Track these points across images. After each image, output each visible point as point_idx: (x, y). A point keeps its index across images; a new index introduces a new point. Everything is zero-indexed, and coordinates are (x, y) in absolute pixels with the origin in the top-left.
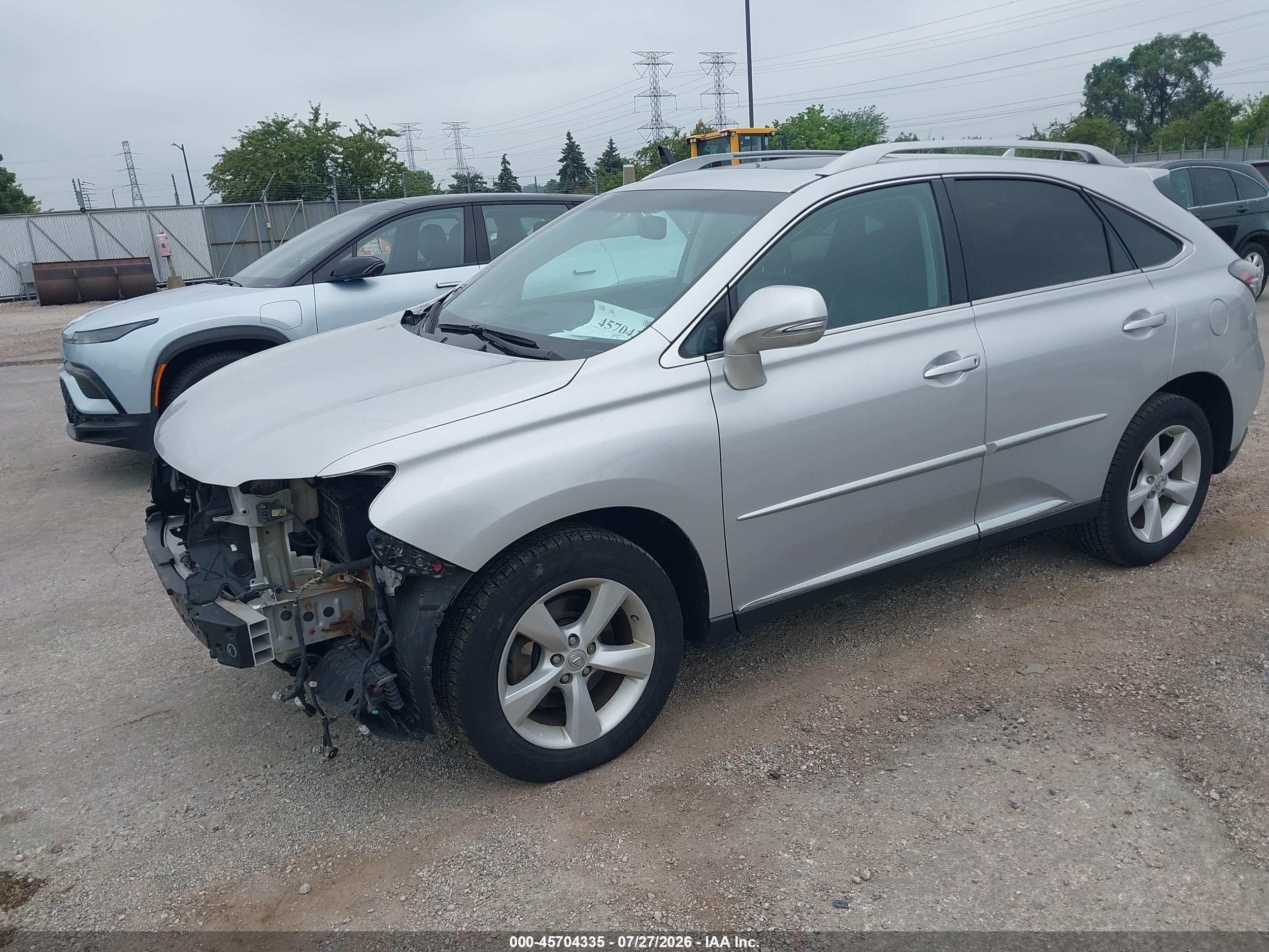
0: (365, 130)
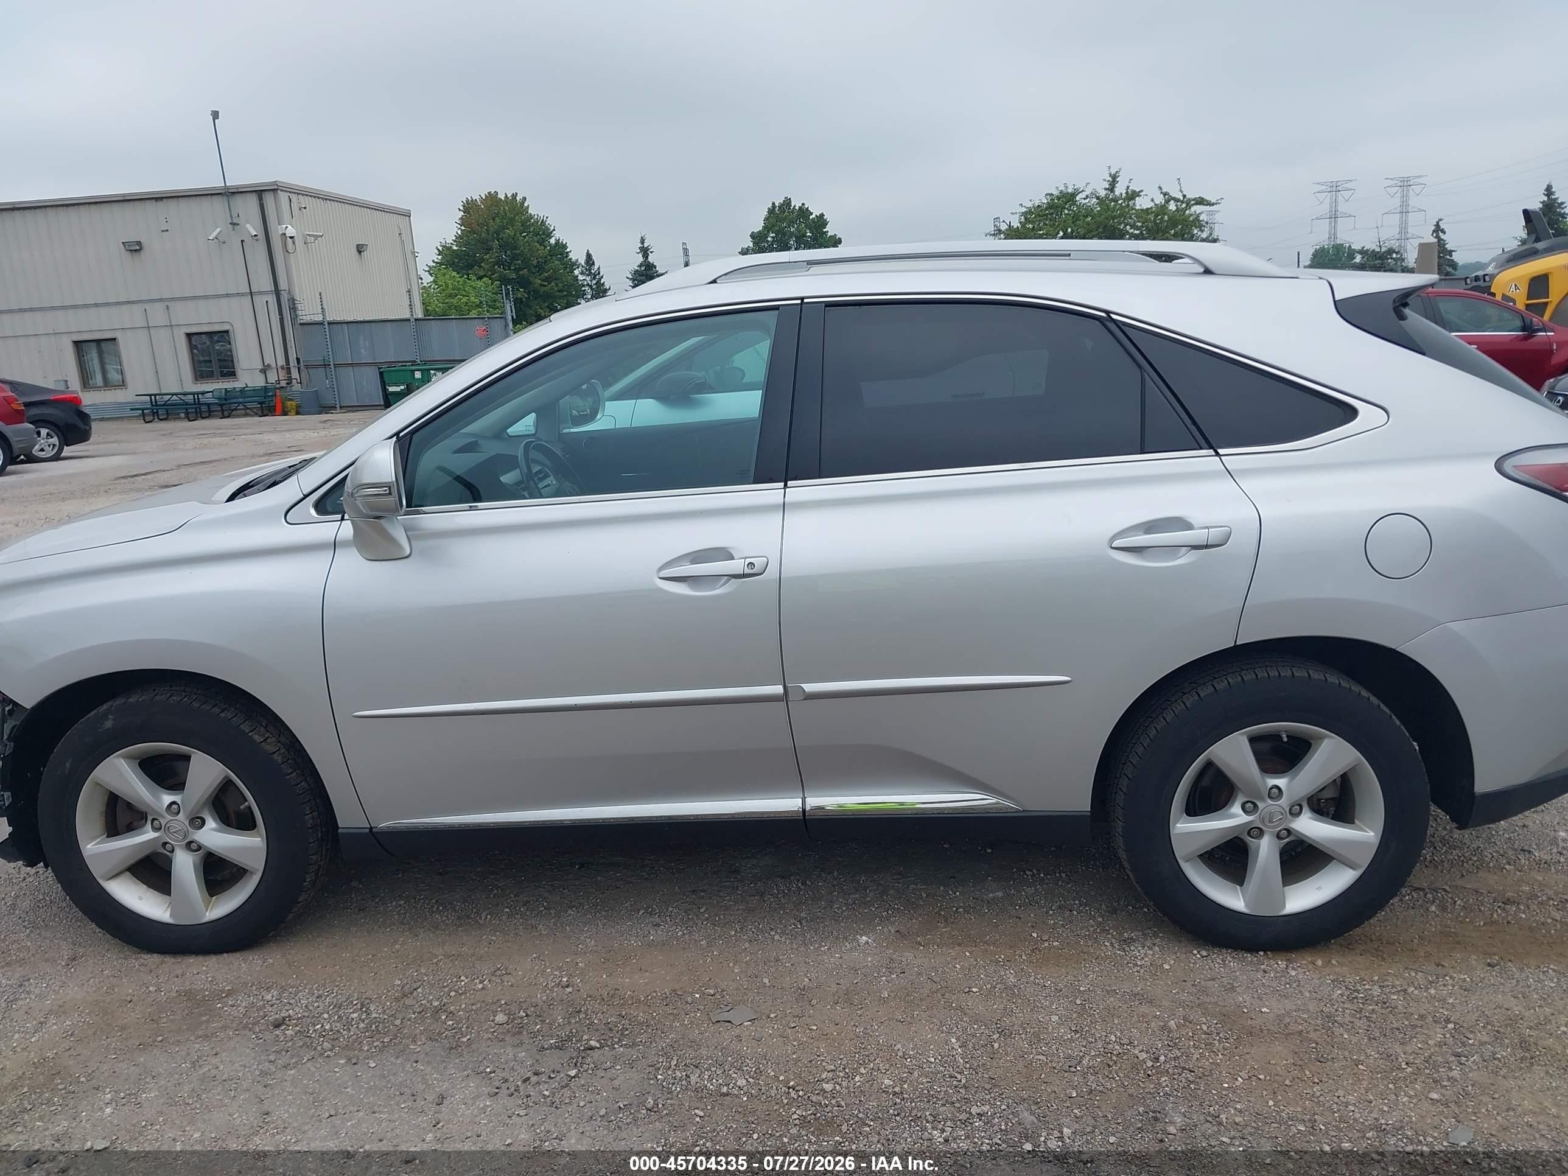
0: (1169, 198)
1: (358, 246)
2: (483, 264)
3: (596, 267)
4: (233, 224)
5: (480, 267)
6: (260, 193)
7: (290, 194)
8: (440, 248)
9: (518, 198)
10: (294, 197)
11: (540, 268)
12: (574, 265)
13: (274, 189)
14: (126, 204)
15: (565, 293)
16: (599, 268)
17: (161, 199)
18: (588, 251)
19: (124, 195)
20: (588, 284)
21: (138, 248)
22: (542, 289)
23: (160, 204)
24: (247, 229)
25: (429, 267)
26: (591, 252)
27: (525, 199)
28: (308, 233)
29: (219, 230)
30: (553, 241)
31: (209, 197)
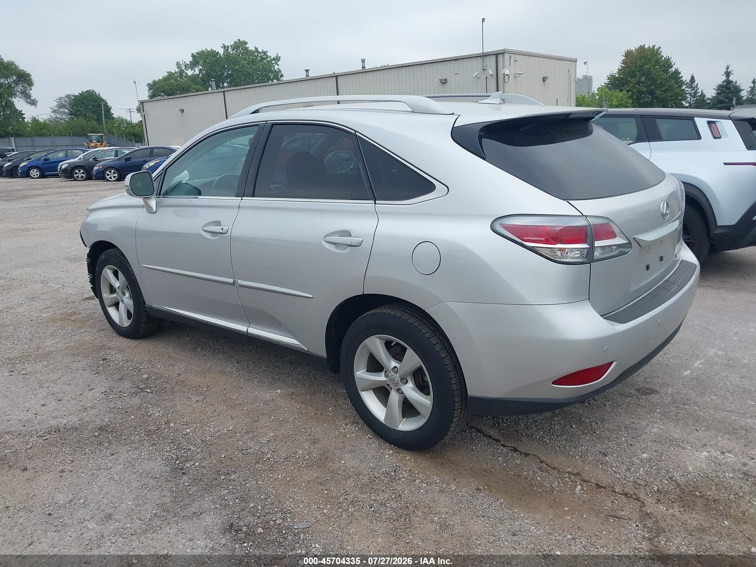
1: (543, 78)
2: (629, 84)
3: (696, 84)
4: (484, 70)
5: (628, 85)
6: (497, 55)
7: (510, 54)
8: (609, 76)
9: (656, 48)
10: (512, 56)
11: (662, 85)
12: (682, 83)
13: (503, 53)
14: (443, 63)
15: (674, 98)
16: (697, 84)
17: (457, 60)
18: (693, 74)
19: (443, 59)
20: (689, 93)
21: (445, 82)
22: (661, 96)
23: (457, 62)
24: (489, 72)
25: (602, 86)
26: (694, 75)
27: (660, 48)
28: (517, 72)
29: (478, 72)
30: (673, 69)
31: (476, 58)
